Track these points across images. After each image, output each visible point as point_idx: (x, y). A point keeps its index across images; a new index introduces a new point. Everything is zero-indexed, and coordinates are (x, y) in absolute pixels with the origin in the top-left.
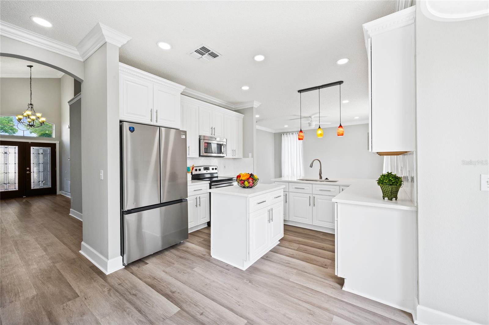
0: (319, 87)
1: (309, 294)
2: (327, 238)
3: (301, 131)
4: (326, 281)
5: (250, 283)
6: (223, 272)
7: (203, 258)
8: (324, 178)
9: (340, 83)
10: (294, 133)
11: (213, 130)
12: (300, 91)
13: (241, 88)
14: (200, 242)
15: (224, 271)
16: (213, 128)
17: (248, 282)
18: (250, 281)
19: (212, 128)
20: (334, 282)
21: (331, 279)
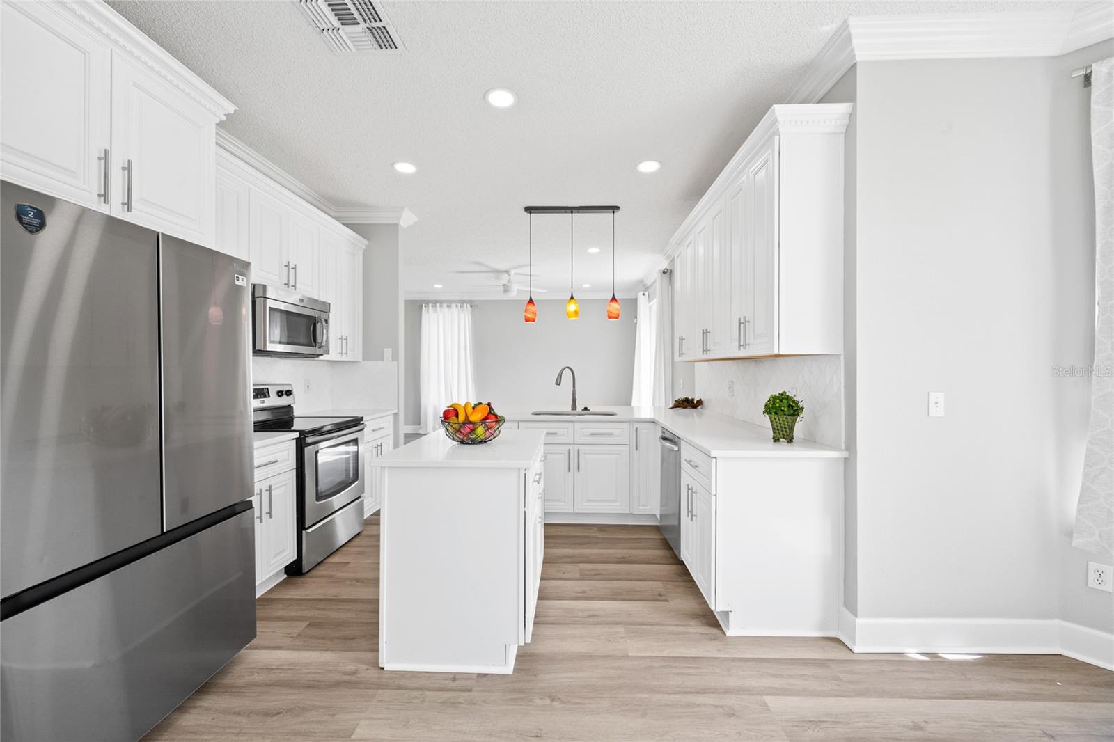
0: (571, 210)
1: (688, 671)
2: (613, 537)
3: (531, 302)
4: (691, 630)
5: (555, 703)
6: (460, 703)
7: (357, 683)
8: (580, 408)
9: (614, 209)
10: (454, 305)
11: (292, 272)
12: (530, 210)
13: (392, 165)
14: (299, 635)
15: (460, 700)
16: (292, 266)
17: (548, 701)
18: (550, 697)
19: (288, 266)
20: (702, 626)
21: (693, 622)
